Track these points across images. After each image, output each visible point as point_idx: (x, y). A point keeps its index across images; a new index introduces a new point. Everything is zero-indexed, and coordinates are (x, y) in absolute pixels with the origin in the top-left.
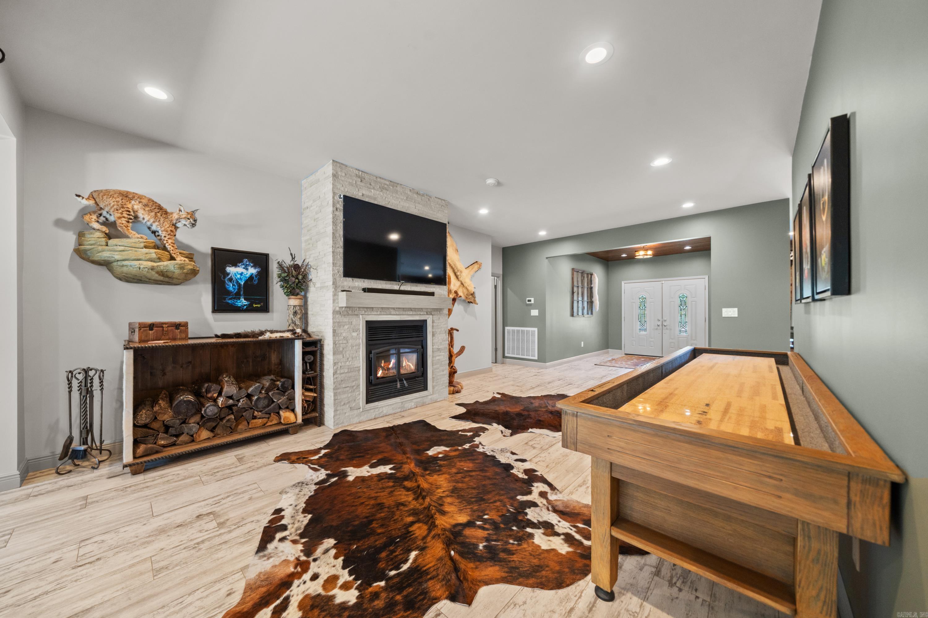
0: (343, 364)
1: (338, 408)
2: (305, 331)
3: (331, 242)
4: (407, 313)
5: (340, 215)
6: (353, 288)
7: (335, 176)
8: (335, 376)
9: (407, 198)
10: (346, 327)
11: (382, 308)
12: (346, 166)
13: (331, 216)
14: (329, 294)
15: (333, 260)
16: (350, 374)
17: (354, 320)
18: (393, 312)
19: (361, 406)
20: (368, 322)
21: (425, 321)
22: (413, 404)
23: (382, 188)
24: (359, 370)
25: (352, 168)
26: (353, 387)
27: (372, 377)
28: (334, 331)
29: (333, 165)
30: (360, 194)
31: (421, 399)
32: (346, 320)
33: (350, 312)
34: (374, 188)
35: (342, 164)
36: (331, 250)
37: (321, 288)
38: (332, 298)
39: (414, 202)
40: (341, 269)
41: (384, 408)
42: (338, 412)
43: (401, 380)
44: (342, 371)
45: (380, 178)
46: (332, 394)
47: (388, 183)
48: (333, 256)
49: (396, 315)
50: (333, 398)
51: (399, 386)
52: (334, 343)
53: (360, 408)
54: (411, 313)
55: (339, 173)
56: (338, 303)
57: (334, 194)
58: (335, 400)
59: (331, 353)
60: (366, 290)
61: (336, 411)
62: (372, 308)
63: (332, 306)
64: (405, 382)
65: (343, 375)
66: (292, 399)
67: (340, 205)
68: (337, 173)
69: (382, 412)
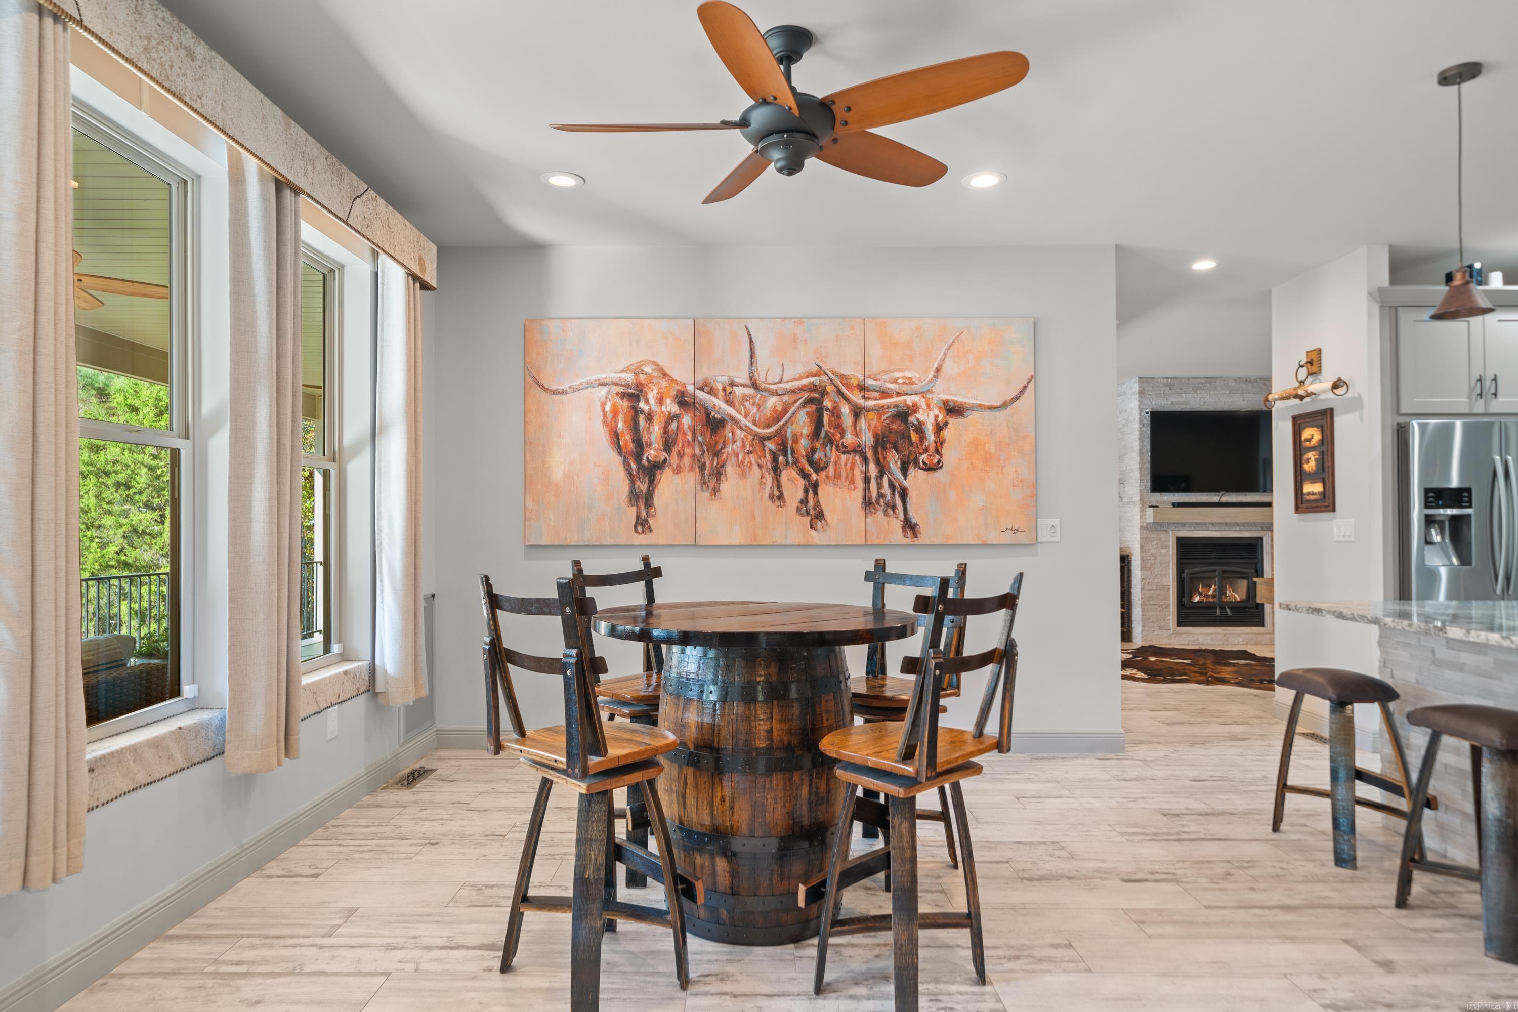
0: (1151, 580)
1: (1146, 624)
3: (1138, 458)
4: (1231, 528)
5: (1147, 430)
6: (1161, 502)
7: (1141, 392)
8: (1143, 592)
9: (1230, 391)
10: (1154, 543)
11: (1197, 523)
12: (1153, 378)
13: (1138, 433)
14: (1137, 510)
15: (1140, 476)
16: (1159, 592)
17: (1163, 536)
18: (1211, 527)
19: (1171, 627)
20: (1179, 539)
21: (1261, 539)
22: (1241, 639)
23: (1196, 389)
24: (1169, 589)
25: (1160, 378)
26: (1162, 605)
27: (1185, 600)
28: (1142, 547)
29: (1140, 382)
30: (1169, 403)
31: (1254, 636)
32: (1153, 536)
33: (1158, 528)
34: (1185, 393)
35: (1149, 378)
36: (1138, 466)
37: (1129, 503)
38: (1139, 514)
39: (1242, 393)
40: (1149, 484)
41: (1200, 636)
42: (1146, 629)
43: (1223, 608)
44: (1150, 588)
45: (1193, 378)
46: (1140, 610)
47: (1203, 381)
48: (1140, 473)
49: (1216, 530)
50: (1140, 614)
51: (1218, 612)
52: (1142, 559)
53: (1170, 630)
54: (1238, 528)
55: (1146, 388)
56: (1145, 519)
57: (1141, 410)
58: (1142, 615)
59: (1139, 569)
60: (1176, 505)
61: (1143, 626)
62: (1184, 524)
63: (1139, 522)
64: (1228, 610)
65: (1152, 592)
67: (1147, 420)
68: (1143, 389)
69: (1198, 639)
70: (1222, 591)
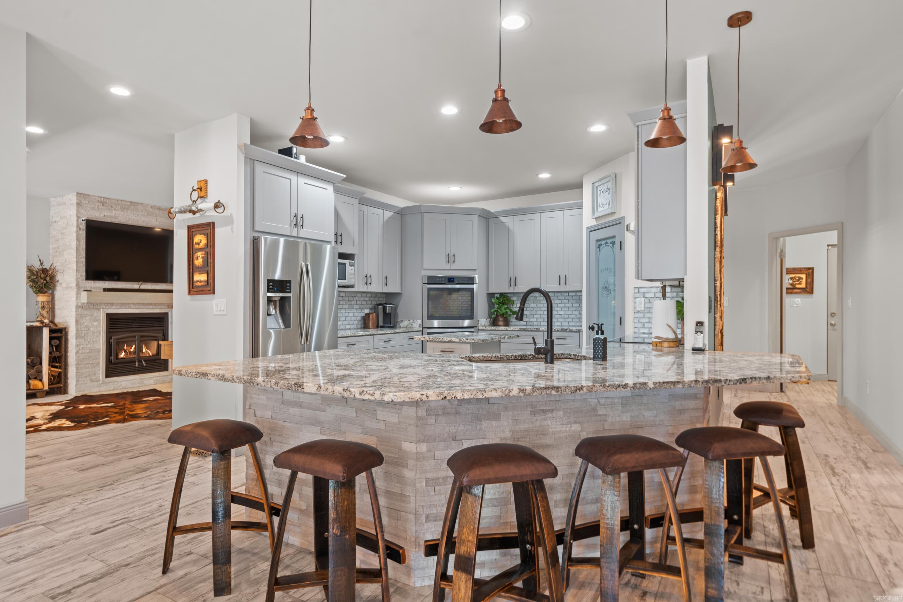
0: (84, 346)
1: (80, 379)
2: (52, 322)
3: (75, 254)
4: (147, 307)
5: (83, 234)
6: (94, 288)
7: (79, 204)
8: (77, 355)
9: (148, 214)
10: (88, 318)
11: (122, 303)
12: (89, 195)
13: (75, 234)
14: (73, 293)
15: (77, 267)
16: (91, 354)
17: (95, 313)
18: (132, 306)
19: (101, 378)
20: (108, 315)
21: (167, 314)
22: (152, 381)
23: (123, 209)
24: (99, 351)
25: (95, 196)
26: (93, 364)
27: (112, 358)
28: (77, 321)
29: (77, 196)
30: (102, 216)
31: (160, 378)
32: (87, 312)
33: (92, 307)
34: (115, 210)
35: (85, 194)
36: (75, 260)
37: (67, 288)
38: (75, 296)
39: (156, 216)
40: (84, 274)
41: (123, 383)
42: (80, 382)
43: (140, 361)
44: (84, 351)
45: (121, 201)
46: (74, 369)
47: (128, 204)
48: (77, 265)
49: (136, 308)
50: (75, 372)
51: (137, 365)
52: (77, 330)
53: (99, 381)
54: (151, 307)
55: (83, 202)
56: (80, 300)
57: (78, 218)
58: (77, 373)
59: (74, 338)
60: (106, 290)
61: (77, 381)
62: (113, 304)
63: (75, 302)
64: (144, 362)
65: (85, 354)
66: (40, 372)
67: (83, 226)
68: (81, 202)
69: (121, 385)
70: (139, 349)
